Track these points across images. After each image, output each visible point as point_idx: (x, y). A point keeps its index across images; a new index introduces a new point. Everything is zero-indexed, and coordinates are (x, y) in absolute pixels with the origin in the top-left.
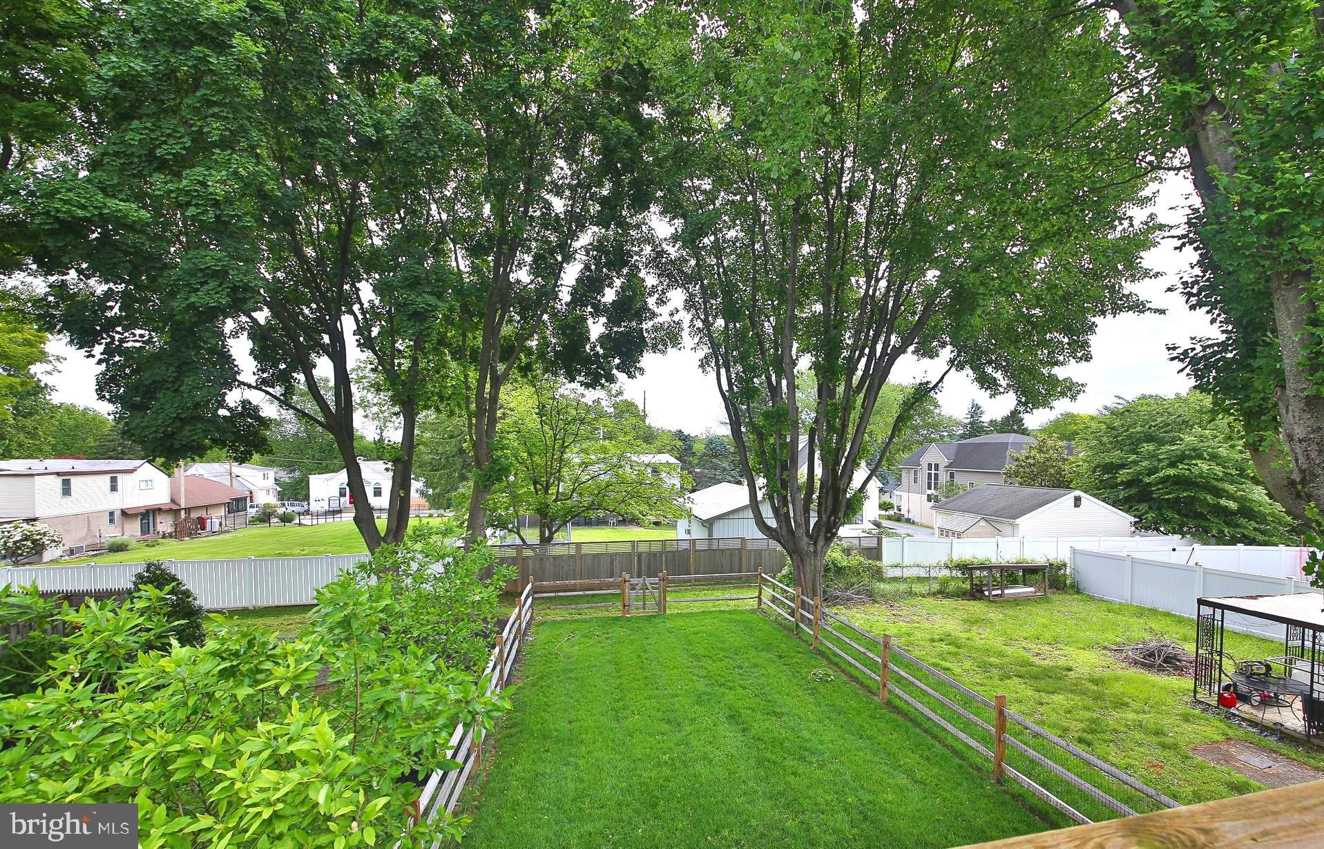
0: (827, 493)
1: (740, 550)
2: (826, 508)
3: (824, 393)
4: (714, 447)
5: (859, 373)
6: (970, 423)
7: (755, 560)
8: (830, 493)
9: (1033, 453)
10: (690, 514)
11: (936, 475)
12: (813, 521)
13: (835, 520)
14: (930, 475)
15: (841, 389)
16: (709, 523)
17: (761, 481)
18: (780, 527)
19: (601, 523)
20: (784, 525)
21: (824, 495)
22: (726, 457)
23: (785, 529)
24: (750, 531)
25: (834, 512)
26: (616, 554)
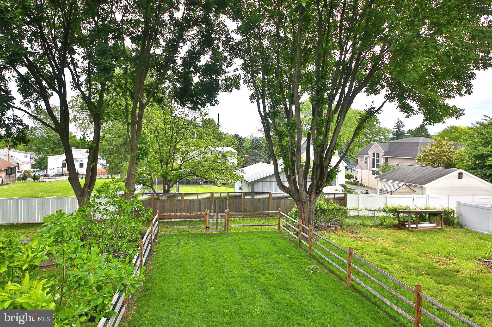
0: (317, 168)
1: (269, 199)
2: (316, 176)
3: (316, 113)
4: (255, 143)
5: (335, 104)
6: (397, 131)
7: (277, 205)
8: (319, 169)
9: (433, 148)
10: (242, 179)
11: (378, 160)
12: (309, 184)
13: (321, 183)
14: (374, 160)
15: (325, 112)
16: (252, 184)
17: (280, 162)
18: (291, 187)
19: (195, 183)
20: (293, 185)
21: (315, 169)
22: (261, 149)
23: (293, 188)
24: (275, 189)
25: (321, 179)
26: (202, 200)
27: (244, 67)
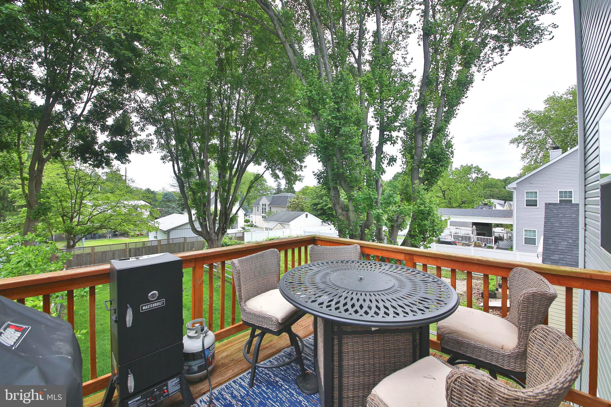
0: (223, 215)
1: (184, 243)
2: (222, 221)
3: (221, 176)
4: (167, 197)
5: (234, 170)
6: (277, 189)
7: (191, 247)
8: (224, 216)
9: (295, 200)
10: (157, 229)
11: (265, 208)
12: (216, 228)
13: (226, 226)
14: (263, 208)
15: (228, 175)
16: (168, 232)
17: (193, 212)
18: (203, 230)
19: (103, 237)
21: (221, 216)
22: (174, 202)
23: (205, 231)
24: (189, 234)
25: (226, 223)
26: (116, 250)
27: (157, 133)
